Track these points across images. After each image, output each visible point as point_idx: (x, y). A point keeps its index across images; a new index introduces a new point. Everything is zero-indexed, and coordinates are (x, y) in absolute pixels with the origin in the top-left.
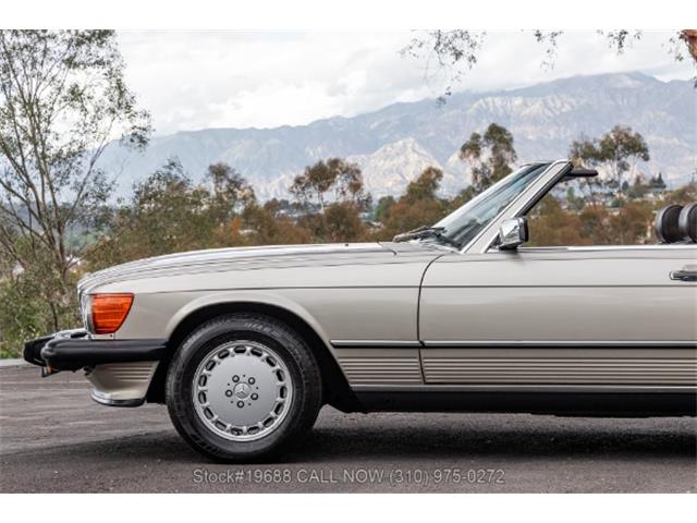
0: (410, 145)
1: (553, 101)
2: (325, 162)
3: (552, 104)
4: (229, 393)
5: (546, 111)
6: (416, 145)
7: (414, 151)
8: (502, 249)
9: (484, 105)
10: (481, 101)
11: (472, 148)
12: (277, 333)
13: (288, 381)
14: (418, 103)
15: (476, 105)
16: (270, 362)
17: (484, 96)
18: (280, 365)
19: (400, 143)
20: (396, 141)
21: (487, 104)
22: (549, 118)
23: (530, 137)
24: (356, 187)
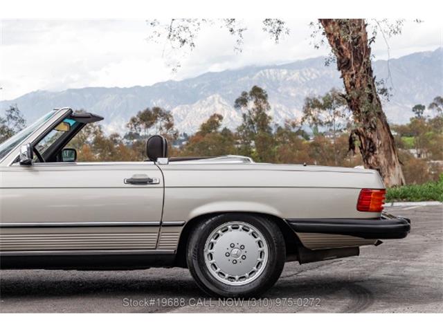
0: (216, 99)
1: (306, 72)
2: (151, 109)
3: (305, 74)
5: (302, 78)
6: (221, 100)
7: (220, 103)
8: (22, 164)
9: (263, 75)
10: (261, 72)
11: (242, 102)
14: (222, 73)
15: (258, 74)
17: (263, 68)
19: (211, 97)
20: (208, 96)
21: (265, 73)
22: (303, 82)
23: (292, 94)
24: (169, 126)
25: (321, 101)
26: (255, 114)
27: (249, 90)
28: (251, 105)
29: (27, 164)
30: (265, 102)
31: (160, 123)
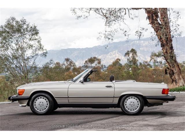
0: (116, 52)
1: (151, 42)
2: (93, 57)
3: (150, 43)
4: (39, 105)
5: (149, 44)
6: (118, 52)
7: (118, 54)
8: (81, 82)
9: (134, 43)
10: (133, 42)
11: (127, 54)
12: (47, 95)
13: (48, 103)
14: (118, 42)
15: (132, 43)
16: (45, 100)
17: (134, 40)
18: (47, 100)
19: (114, 52)
20: (114, 51)
21: (135, 42)
22: (150, 46)
23: (145, 50)
24: (99, 63)
25: (157, 54)
26: (132, 59)
27: (130, 50)
28: (131, 55)
29: (82, 82)
30: (136, 54)
31: (96, 62)
